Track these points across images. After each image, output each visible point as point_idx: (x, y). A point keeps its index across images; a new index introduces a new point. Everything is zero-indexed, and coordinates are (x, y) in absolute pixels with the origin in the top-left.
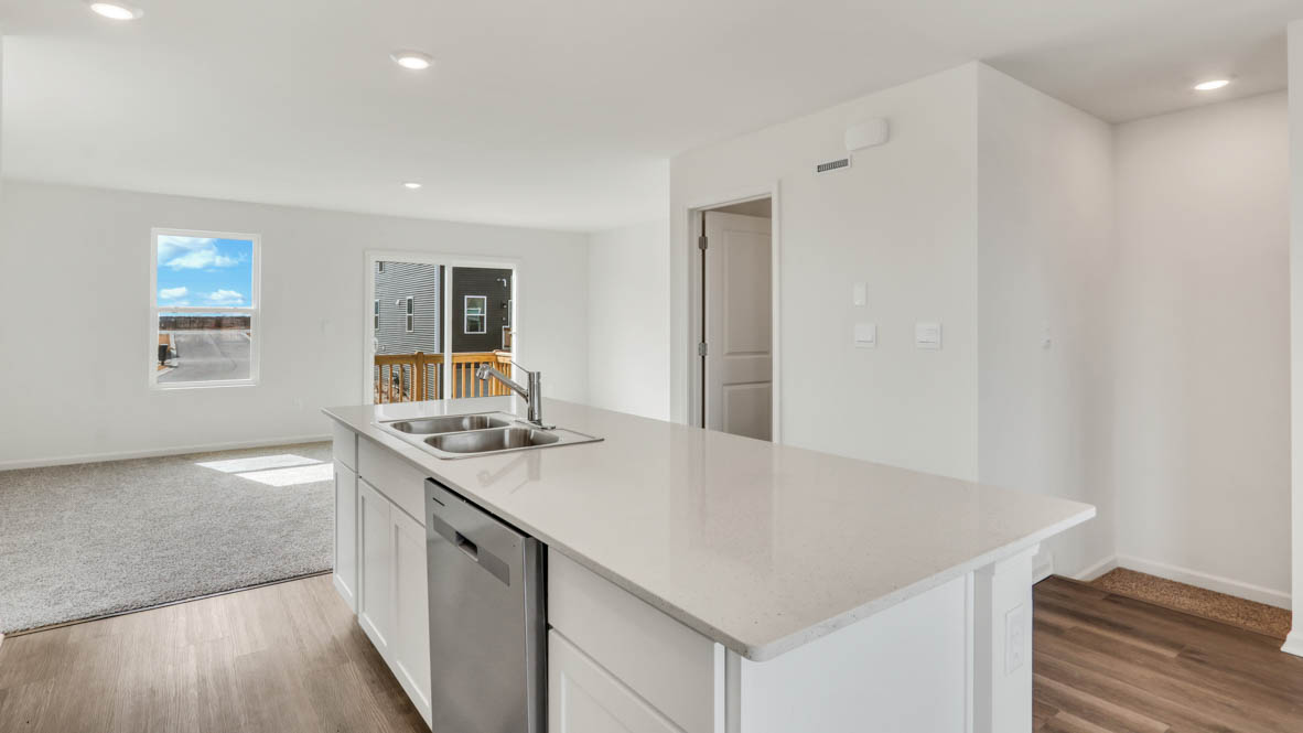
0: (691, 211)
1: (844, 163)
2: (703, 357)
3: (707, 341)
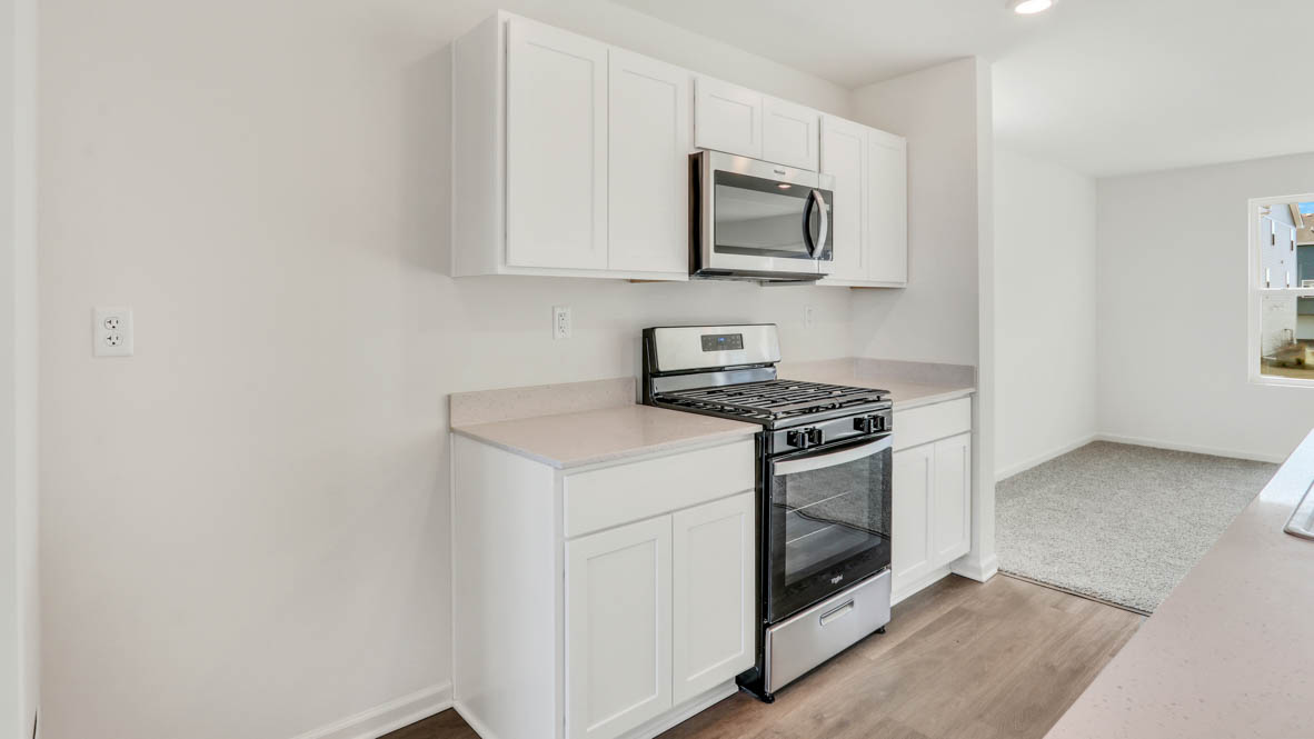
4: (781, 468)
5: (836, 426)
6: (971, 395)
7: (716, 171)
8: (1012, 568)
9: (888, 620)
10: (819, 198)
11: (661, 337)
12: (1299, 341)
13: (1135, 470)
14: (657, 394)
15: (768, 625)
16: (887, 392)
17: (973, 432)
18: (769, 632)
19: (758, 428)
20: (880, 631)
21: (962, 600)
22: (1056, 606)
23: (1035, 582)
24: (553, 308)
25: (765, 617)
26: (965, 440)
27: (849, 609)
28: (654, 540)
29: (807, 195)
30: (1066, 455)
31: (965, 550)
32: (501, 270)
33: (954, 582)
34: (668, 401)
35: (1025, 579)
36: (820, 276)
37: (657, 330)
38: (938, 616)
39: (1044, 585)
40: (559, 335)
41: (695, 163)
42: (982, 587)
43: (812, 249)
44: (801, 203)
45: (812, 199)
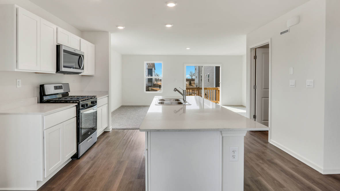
0: (251, 49)
1: (287, 31)
2: (255, 90)
3: (256, 85)
4: (81, 111)
5: (89, 103)
6: (108, 96)
7: (64, 50)
8: (114, 128)
9: (97, 140)
10: (82, 56)
11: (46, 86)
12: (148, 86)
13: (129, 110)
14: (44, 100)
15: (79, 143)
16: (96, 96)
17: (108, 104)
18: (79, 145)
19: (77, 104)
20: (95, 143)
21: (107, 134)
22: (122, 131)
23: (118, 129)
24: (16, 79)
25: (78, 142)
26: (107, 105)
27: (91, 139)
28: (60, 128)
29: (79, 56)
30: (118, 109)
31: (107, 126)
32: (16, 70)
33: (105, 133)
34: (48, 102)
35: (117, 129)
36: (80, 73)
37: (45, 85)
38: (104, 138)
39: (120, 129)
40: (18, 87)
41: (58, 47)
42: (110, 132)
43: (80, 68)
44: (78, 57)
45: (80, 56)
